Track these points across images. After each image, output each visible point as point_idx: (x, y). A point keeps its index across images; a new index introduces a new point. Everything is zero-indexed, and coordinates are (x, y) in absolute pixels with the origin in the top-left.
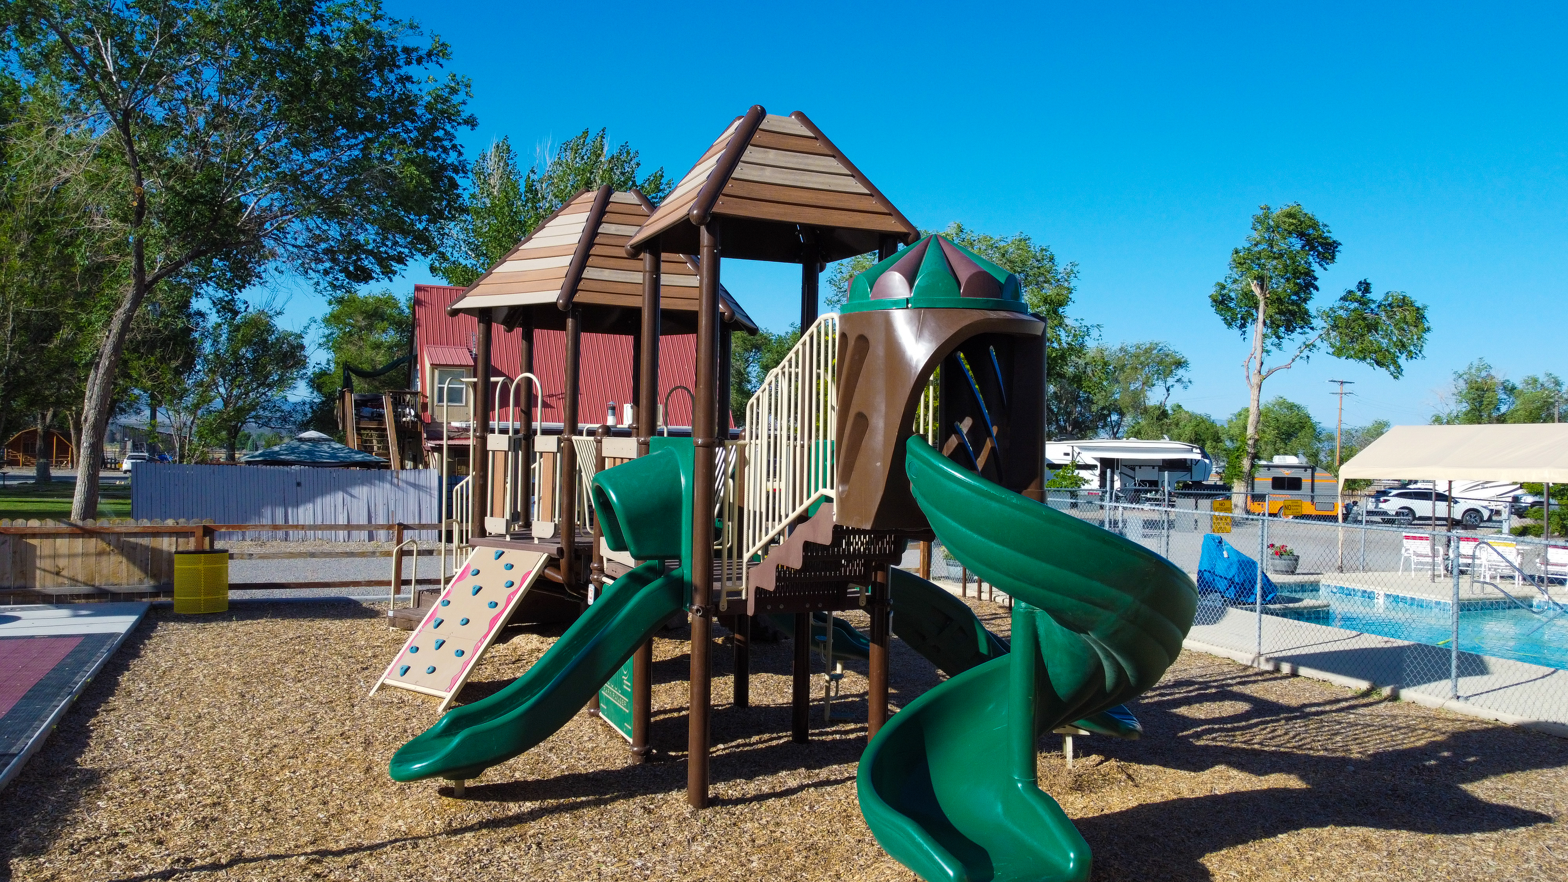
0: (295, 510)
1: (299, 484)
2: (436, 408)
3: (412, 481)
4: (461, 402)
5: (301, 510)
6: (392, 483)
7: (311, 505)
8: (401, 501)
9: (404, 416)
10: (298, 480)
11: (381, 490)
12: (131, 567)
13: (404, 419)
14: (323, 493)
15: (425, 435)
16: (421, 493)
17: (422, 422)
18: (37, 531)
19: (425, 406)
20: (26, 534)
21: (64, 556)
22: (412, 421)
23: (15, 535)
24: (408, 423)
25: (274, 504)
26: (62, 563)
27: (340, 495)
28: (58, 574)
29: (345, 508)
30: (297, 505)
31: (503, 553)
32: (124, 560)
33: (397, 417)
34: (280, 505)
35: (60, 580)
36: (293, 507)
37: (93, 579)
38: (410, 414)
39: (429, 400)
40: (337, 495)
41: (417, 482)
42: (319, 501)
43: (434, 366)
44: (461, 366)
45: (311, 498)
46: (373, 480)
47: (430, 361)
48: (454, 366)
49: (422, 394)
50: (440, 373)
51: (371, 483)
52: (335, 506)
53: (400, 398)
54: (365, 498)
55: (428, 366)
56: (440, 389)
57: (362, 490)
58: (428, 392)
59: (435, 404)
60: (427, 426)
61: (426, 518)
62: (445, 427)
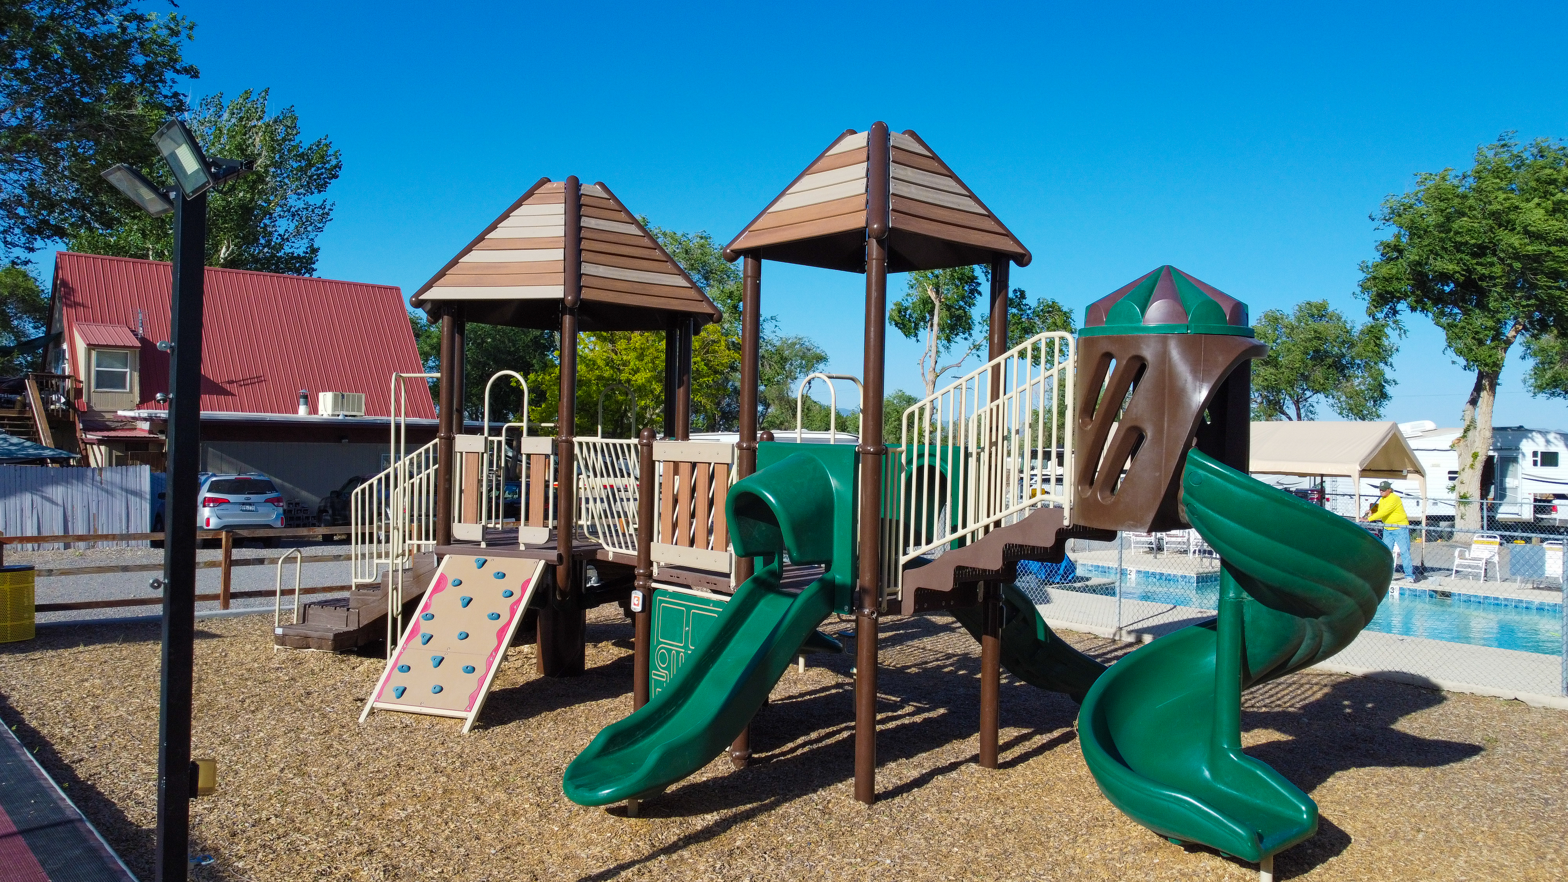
2: (93, 395)
3: (118, 480)
4: (124, 387)
8: (105, 505)
9: (52, 404)
11: (80, 490)
13: (52, 407)
15: (81, 426)
17: (76, 410)
19: (79, 392)
22: (63, 410)
24: (58, 411)
29: (35, 512)
31: (486, 561)
33: (46, 402)
38: (59, 402)
39: (84, 386)
40: (24, 497)
41: (124, 482)
43: (91, 347)
44: (125, 347)
46: (70, 480)
47: (84, 340)
48: (116, 347)
49: (75, 378)
50: (98, 353)
51: (67, 482)
52: (22, 510)
53: (47, 382)
54: (60, 502)
55: (81, 346)
56: (98, 373)
57: (57, 492)
58: (82, 377)
59: (92, 389)
60: (82, 415)
61: (136, 522)
62: (108, 416)
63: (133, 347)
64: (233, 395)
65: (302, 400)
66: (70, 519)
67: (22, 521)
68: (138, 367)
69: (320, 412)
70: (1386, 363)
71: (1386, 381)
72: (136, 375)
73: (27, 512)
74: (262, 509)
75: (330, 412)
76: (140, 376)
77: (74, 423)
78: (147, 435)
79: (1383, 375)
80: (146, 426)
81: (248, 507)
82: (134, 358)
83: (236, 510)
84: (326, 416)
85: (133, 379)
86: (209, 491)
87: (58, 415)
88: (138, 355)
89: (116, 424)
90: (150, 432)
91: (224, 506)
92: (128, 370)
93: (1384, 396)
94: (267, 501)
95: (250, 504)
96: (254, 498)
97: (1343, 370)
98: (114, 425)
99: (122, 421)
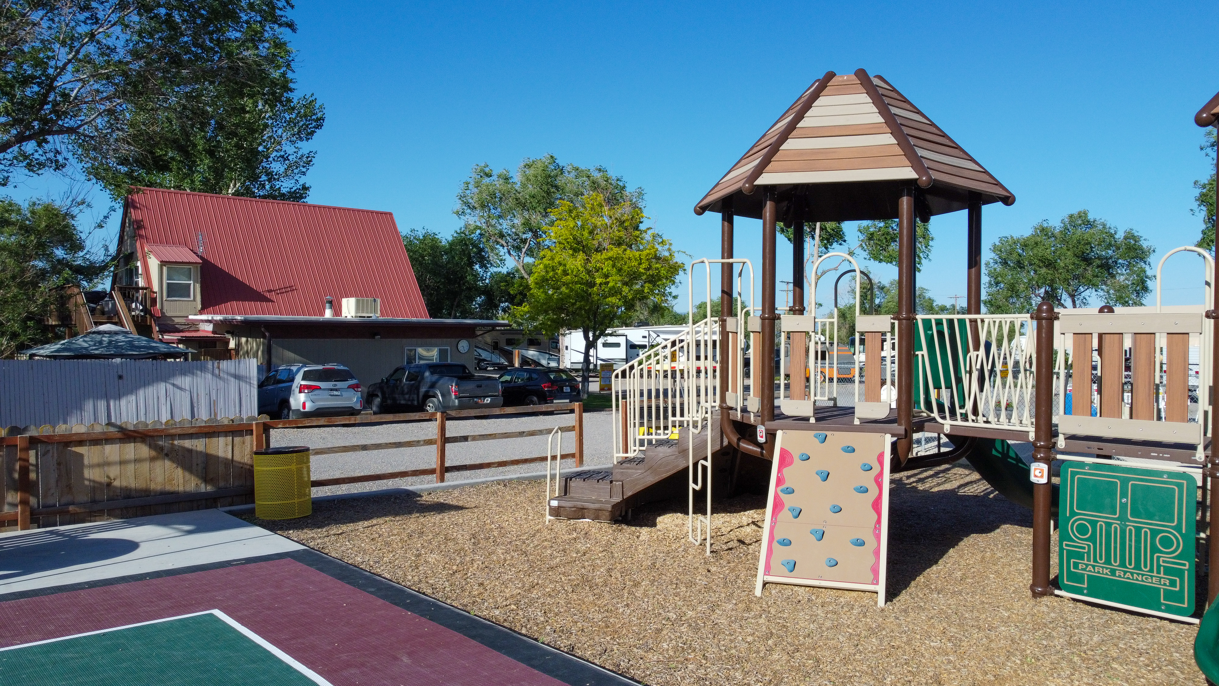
0: (117, 402)
1: (120, 377)
2: (165, 303)
3: (233, 371)
4: (189, 296)
5: (123, 402)
6: (213, 374)
7: (134, 397)
8: (222, 391)
10: (120, 373)
11: (203, 380)
12: (184, 472)
14: (145, 384)
15: (157, 328)
16: (241, 383)
18: (85, 437)
19: (153, 301)
20: (71, 442)
21: (114, 464)
23: (59, 443)
25: (96, 397)
26: (113, 472)
27: (162, 386)
28: (109, 485)
29: (168, 399)
30: (119, 397)
31: (824, 436)
32: (179, 465)
34: (102, 398)
36: (115, 399)
39: (157, 296)
40: (159, 386)
41: (237, 372)
42: (141, 392)
43: (163, 263)
44: (188, 263)
45: (132, 390)
46: (195, 371)
47: (158, 259)
48: (183, 263)
49: (148, 288)
50: (169, 269)
51: (193, 374)
52: (158, 398)
53: (129, 293)
54: (187, 388)
55: (154, 263)
56: (169, 285)
57: (185, 381)
58: (156, 288)
59: (164, 299)
60: (157, 319)
61: (247, 406)
62: (177, 320)
63: (196, 263)
64: (272, 301)
65: (327, 305)
66: (195, 405)
67: (158, 407)
68: (199, 280)
69: (344, 315)
70: (1145, 262)
71: (1146, 277)
72: (198, 286)
73: (163, 399)
74: (345, 394)
75: (353, 314)
76: (201, 287)
77: (151, 326)
78: (213, 335)
79: (1145, 272)
80: (210, 327)
81: (335, 393)
82: (196, 272)
83: (326, 395)
84: (349, 317)
85: (196, 289)
86: (304, 379)
87: (138, 320)
88: (199, 269)
89: (184, 327)
90: (214, 332)
91: (317, 392)
92: (192, 282)
93: (1145, 289)
94: (349, 387)
95: (336, 390)
96: (340, 385)
97: (1108, 269)
98: (182, 327)
99: (188, 324)
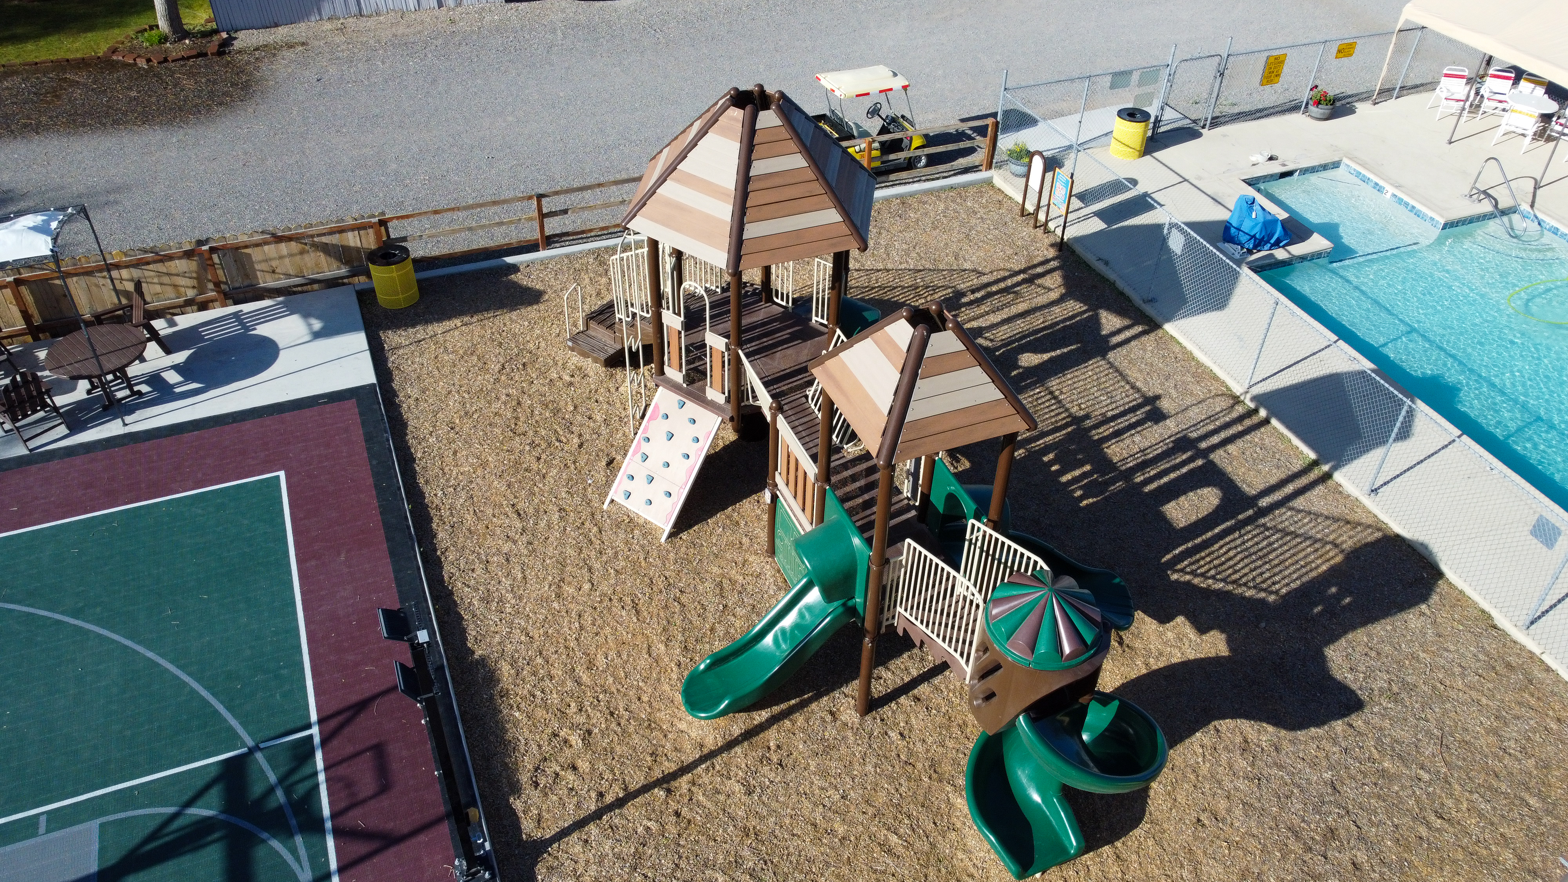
12: (329, 259)
18: (248, 243)
20: (240, 247)
21: (274, 259)
23: (232, 249)
26: (274, 264)
28: (274, 272)
32: (322, 254)
35: (277, 276)
37: (302, 271)
